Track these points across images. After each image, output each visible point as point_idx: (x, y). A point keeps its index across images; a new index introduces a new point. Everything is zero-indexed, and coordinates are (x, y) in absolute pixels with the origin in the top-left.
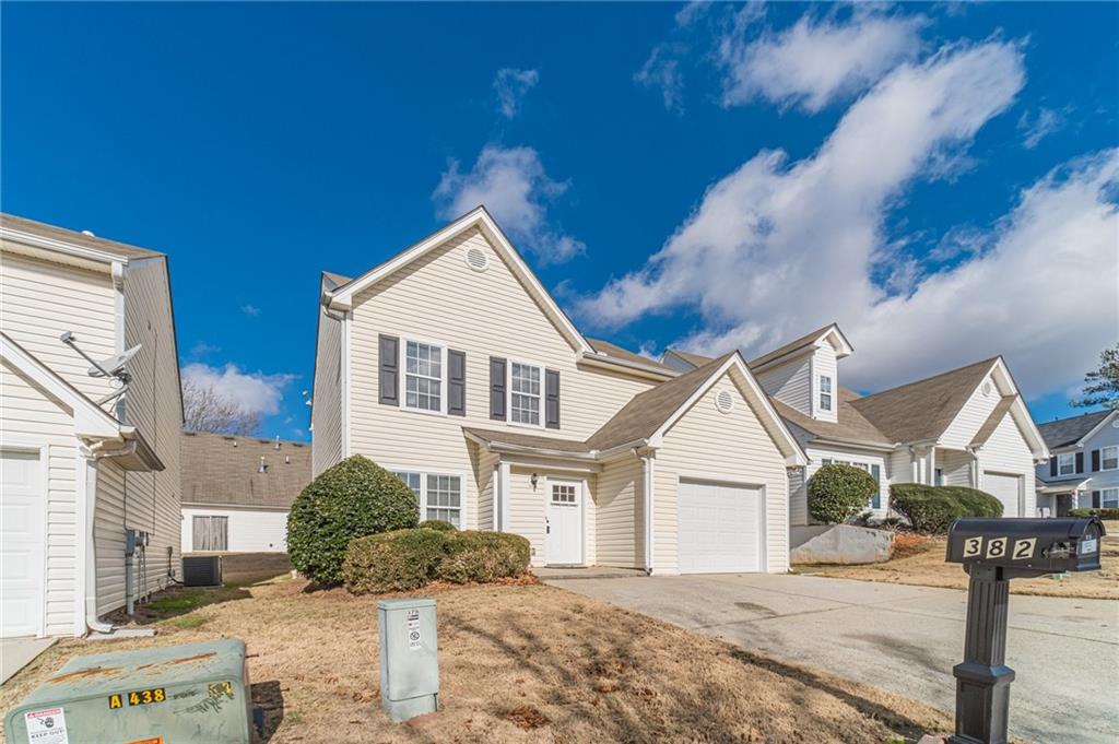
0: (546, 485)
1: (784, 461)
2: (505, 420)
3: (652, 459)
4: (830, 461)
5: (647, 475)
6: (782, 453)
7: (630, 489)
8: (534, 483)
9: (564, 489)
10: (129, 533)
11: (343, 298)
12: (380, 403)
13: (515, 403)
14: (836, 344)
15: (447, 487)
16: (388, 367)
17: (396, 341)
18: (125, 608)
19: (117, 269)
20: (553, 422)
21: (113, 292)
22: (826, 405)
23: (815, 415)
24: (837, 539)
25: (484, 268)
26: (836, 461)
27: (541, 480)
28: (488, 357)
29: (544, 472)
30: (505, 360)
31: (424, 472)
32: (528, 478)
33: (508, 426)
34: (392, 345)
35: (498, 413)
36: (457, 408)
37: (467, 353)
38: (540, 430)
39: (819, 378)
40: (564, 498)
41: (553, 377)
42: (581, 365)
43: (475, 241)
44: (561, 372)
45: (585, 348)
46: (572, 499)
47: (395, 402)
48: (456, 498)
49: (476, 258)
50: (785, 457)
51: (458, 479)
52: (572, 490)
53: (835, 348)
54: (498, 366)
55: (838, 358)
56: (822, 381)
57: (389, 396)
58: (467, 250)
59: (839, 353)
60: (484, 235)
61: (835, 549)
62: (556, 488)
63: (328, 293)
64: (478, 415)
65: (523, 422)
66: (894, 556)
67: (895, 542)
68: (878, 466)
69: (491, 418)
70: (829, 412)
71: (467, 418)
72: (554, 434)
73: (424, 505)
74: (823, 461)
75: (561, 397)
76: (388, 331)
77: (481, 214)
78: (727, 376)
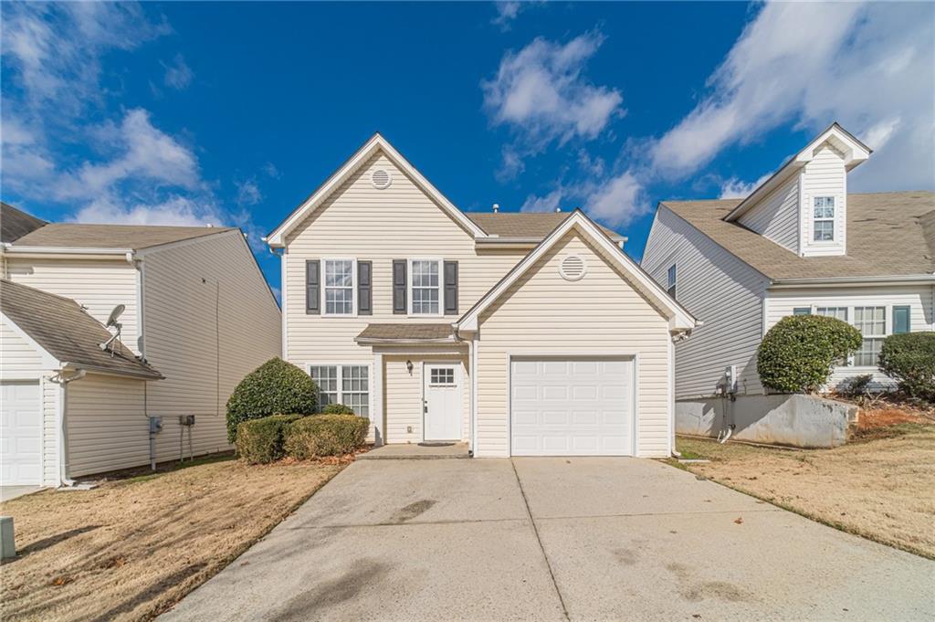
0: (423, 370)
1: (667, 324)
2: (406, 313)
3: (476, 342)
4: (809, 310)
5: (471, 357)
6: (663, 315)
8: (410, 368)
9: (442, 372)
10: (152, 419)
11: (276, 239)
12: (307, 313)
13: (415, 297)
14: (842, 149)
15: (356, 376)
16: (313, 284)
17: (317, 263)
18: (150, 465)
19: (129, 257)
20: (452, 307)
21: (135, 271)
22: (824, 235)
23: (803, 250)
24: (793, 413)
25: (387, 184)
27: (417, 365)
28: (391, 261)
29: (418, 358)
30: (406, 260)
31: (340, 365)
32: (403, 365)
33: (411, 318)
34: (314, 267)
35: (399, 307)
36: (365, 308)
37: (374, 261)
38: (438, 317)
39: (812, 202)
40: (442, 380)
41: (452, 268)
42: (480, 251)
43: (382, 164)
44: (460, 261)
45: (479, 234)
46: (451, 380)
47: (317, 312)
48: (365, 384)
49: (381, 177)
50: (667, 319)
51: (367, 368)
52: (450, 372)
53: (842, 155)
54: (399, 268)
55: (849, 168)
56: (817, 205)
57: (312, 307)
58: (373, 174)
59: (848, 161)
60: (386, 156)
61: (791, 425)
62: (434, 372)
63: (264, 239)
64: (383, 312)
65: (423, 312)
66: (852, 441)
67: (857, 420)
68: (908, 309)
69: (394, 313)
70: (830, 242)
71: (374, 316)
72: (451, 320)
73: (339, 391)
74: (795, 310)
75: (460, 284)
76: (312, 257)
77: (378, 140)
78: (576, 239)
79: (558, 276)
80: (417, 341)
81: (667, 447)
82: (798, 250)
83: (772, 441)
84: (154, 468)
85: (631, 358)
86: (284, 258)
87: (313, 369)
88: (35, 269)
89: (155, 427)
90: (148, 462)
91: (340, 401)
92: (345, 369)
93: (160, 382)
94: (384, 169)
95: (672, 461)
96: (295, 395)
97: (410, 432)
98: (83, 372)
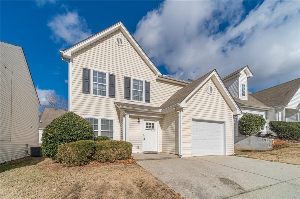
0: (143, 123)
1: (232, 113)
2: (130, 100)
3: (182, 112)
5: (180, 118)
7: (173, 123)
8: (139, 122)
9: (150, 124)
11: (67, 53)
12: (83, 93)
13: (134, 93)
14: (247, 73)
15: (108, 124)
16: (86, 80)
17: (89, 70)
20: (148, 100)
22: (244, 94)
23: (240, 98)
24: (250, 141)
25: (122, 44)
26: (248, 114)
28: (124, 77)
29: (142, 118)
30: (130, 78)
31: (100, 118)
32: (136, 120)
33: (132, 102)
34: (87, 72)
35: (127, 97)
36: (112, 94)
37: (116, 75)
38: (143, 103)
40: (150, 127)
41: (148, 84)
42: (158, 80)
43: (119, 35)
44: (151, 83)
45: (159, 73)
46: (153, 127)
47: (88, 93)
48: (112, 128)
49: (119, 41)
50: (232, 111)
51: (113, 121)
52: (153, 124)
54: (127, 80)
55: (248, 78)
56: (242, 86)
57: (86, 90)
58: (116, 38)
59: (248, 76)
60: (122, 33)
62: (147, 124)
63: (61, 52)
64: (120, 96)
65: (137, 100)
66: (274, 149)
67: (274, 143)
68: (263, 115)
69: (125, 99)
71: (116, 99)
72: (147, 104)
73: (99, 130)
74: (244, 113)
75: (151, 91)
76: (86, 67)
77: (121, 24)
78: (211, 80)
79: (206, 92)
81: (233, 152)
82: (238, 97)
91: (99, 134)
92: (102, 121)
94: (121, 38)
95: (234, 155)
97: (138, 148)
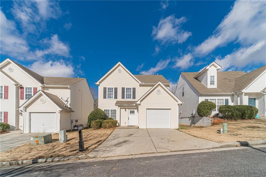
3: (140, 106)
4: (208, 99)
5: (139, 109)
8: (126, 110)
9: (132, 111)
10: (71, 120)
11: (98, 83)
13: (126, 95)
16: (105, 92)
17: (106, 88)
19: (69, 87)
20: (134, 97)
23: (208, 87)
24: (203, 120)
25: (121, 72)
27: (127, 110)
28: (121, 88)
29: (127, 108)
30: (125, 87)
32: (124, 110)
33: (125, 100)
34: (105, 89)
35: (123, 97)
36: (116, 97)
37: (118, 88)
38: (131, 100)
39: (210, 77)
40: (132, 113)
41: (134, 89)
42: (140, 86)
44: (136, 88)
45: (140, 83)
46: (134, 113)
48: (115, 113)
50: (177, 102)
51: (116, 110)
52: (134, 111)
53: (216, 67)
54: (123, 89)
55: (217, 70)
56: (211, 77)
57: (105, 97)
58: (118, 69)
60: (121, 66)
61: (203, 123)
62: (130, 111)
63: (95, 83)
64: (120, 98)
65: (128, 98)
66: (212, 125)
67: (213, 122)
68: (228, 99)
69: (122, 99)
70: (214, 85)
71: (118, 99)
72: (134, 100)
73: (110, 115)
74: (205, 99)
75: (136, 93)
76: (105, 87)
77: (119, 63)
78: (159, 86)
79: (156, 93)
80: (127, 105)
81: (177, 127)
82: (207, 86)
83: (200, 126)
84: (71, 130)
85: (170, 109)
86: (99, 87)
87: (104, 110)
88: (49, 89)
89: (72, 122)
90: (70, 129)
91: (110, 117)
92: (111, 110)
93: (73, 113)
94: (120, 69)
95: (178, 129)
96: (102, 116)
97: (125, 123)
98: (64, 111)
